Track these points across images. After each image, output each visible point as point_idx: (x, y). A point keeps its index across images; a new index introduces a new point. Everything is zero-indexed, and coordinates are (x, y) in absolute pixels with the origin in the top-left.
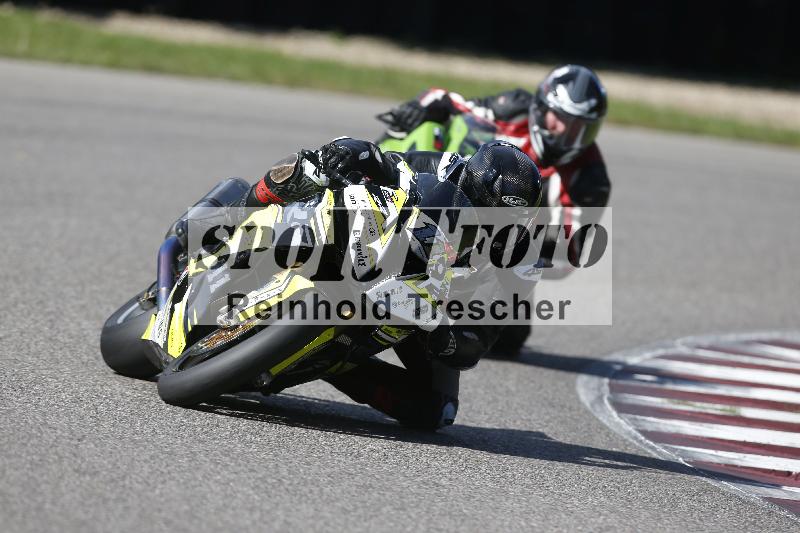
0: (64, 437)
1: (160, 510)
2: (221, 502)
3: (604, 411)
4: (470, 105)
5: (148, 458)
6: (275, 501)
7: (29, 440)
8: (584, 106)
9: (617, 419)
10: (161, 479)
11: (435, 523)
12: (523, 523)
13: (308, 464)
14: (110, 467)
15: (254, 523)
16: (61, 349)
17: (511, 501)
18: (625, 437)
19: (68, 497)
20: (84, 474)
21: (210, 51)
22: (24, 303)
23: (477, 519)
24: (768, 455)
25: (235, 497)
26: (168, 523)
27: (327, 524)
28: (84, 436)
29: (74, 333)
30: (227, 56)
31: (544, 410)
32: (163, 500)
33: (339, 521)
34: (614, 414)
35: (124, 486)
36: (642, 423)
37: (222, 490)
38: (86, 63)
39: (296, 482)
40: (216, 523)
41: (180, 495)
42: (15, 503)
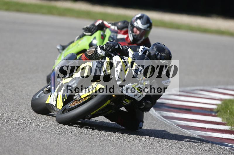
1: (21, 140)
4: (110, 25)
6: (55, 136)
8: (146, 26)
9: (155, 112)
10: (21, 130)
15: (48, 143)
18: (157, 118)
24: (199, 123)
25: (43, 135)
26: (23, 143)
27: (70, 143)
32: (22, 136)
33: (73, 142)
35: (10, 132)
37: (39, 133)
40: (37, 143)
41: (27, 135)
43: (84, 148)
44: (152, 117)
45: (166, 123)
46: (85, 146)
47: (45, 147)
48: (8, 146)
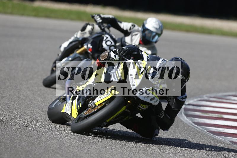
1: (51, 147)
2: (69, 145)
3: (182, 116)
6: (85, 144)
9: (186, 119)
15: (78, 150)
16: (21, 100)
18: (189, 124)
19: (23, 143)
20: (28, 137)
21: (65, 11)
22: (10, 86)
24: (231, 129)
26: (53, 151)
27: (100, 151)
29: (25, 95)
32: (51, 144)
33: (103, 150)
34: (185, 117)
35: (40, 140)
36: (194, 120)
38: (29, 15)
40: (67, 151)
41: (57, 142)
42: (8, 145)
43: (115, 155)
44: (183, 124)
45: (197, 129)
46: (115, 153)
47: (75, 155)
48: (38, 154)
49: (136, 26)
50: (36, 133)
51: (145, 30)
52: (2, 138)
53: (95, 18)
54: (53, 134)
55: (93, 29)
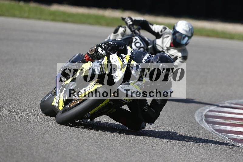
0: (39, 133)
1: (68, 154)
2: (87, 152)
3: (203, 123)
5: (65, 139)
6: (103, 151)
7: (29, 133)
9: (208, 126)
10: (69, 145)
11: (152, 158)
12: (179, 157)
13: (113, 140)
14: (53, 141)
15: (97, 158)
17: (175, 151)
18: (210, 131)
19: (41, 151)
20: (45, 144)
21: (83, 15)
22: (27, 92)
23: (164, 156)
25: (91, 150)
26: (71, 158)
27: (119, 158)
28: (45, 132)
30: (88, 16)
31: (185, 123)
32: (69, 151)
33: (122, 157)
34: (206, 124)
35: (57, 147)
36: (215, 127)
37: (87, 148)
38: (45, 20)
39: (109, 145)
40: (85, 158)
41: (74, 150)
42: (25, 152)
44: (204, 130)
45: (219, 136)
49: (168, 28)
50: (53, 140)
51: (175, 32)
52: (19, 145)
53: (126, 20)
54: (70, 141)
55: (125, 31)
